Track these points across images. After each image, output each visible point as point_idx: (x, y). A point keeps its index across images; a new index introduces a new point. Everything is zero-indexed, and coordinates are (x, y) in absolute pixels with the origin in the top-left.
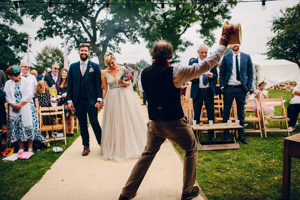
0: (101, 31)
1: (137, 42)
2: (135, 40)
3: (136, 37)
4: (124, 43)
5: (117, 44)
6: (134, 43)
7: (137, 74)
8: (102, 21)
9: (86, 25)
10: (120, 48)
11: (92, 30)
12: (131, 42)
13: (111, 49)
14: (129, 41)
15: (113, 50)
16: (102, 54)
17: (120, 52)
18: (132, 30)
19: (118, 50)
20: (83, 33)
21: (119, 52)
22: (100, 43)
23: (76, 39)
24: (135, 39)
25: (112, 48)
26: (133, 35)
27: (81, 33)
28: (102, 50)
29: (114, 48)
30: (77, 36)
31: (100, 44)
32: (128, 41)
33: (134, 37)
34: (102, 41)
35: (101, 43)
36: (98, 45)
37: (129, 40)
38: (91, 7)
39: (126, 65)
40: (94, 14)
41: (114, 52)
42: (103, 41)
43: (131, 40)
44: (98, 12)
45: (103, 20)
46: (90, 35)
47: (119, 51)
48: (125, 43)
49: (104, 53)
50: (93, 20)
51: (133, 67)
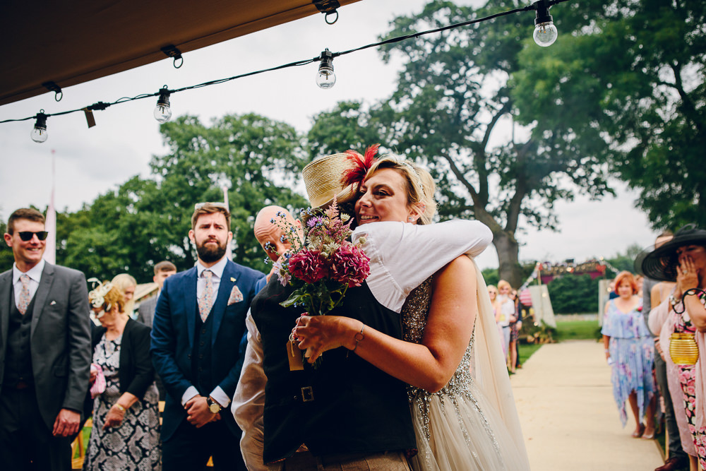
0: (501, 173)
1: (608, 195)
2: (600, 188)
3: (603, 180)
4: (569, 200)
5: (550, 205)
6: (600, 197)
8: (502, 149)
10: (555, 218)
11: (477, 176)
12: (588, 196)
13: (531, 222)
14: (584, 194)
15: (535, 223)
16: (504, 236)
17: (558, 227)
18: (591, 163)
20: (454, 185)
21: (553, 228)
22: (500, 206)
24: (600, 186)
25: (533, 218)
26: (594, 176)
27: (449, 187)
28: (504, 224)
29: (538, 219)
30: (439, 196)
31: (500, 209)
32: (581, 195)
33: (597, 181)
34: (505, 201)
35: (503, 208)
36: (495, 213)
37: (584, 190)
38: (472, 118)
39: (574, 265)
40: (479, 134)
41: (540, 229)
42: (508, 200)
43: (588, 191)
44: (490, 126)
45: (506, 144)
46: (471, 189)
47: (555, 225)
48: (572, 201)
49: (510, 235)
50: (478, 149)
51: (597, 268)
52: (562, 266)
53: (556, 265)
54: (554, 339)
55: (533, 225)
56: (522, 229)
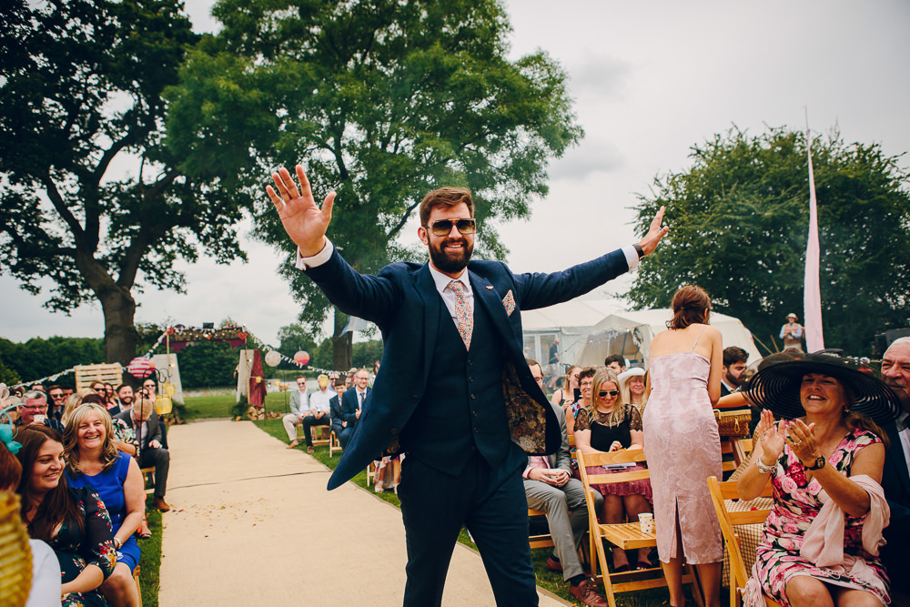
0: (113, 216)
1: (238, 259)
2: (230, 250)
3: (234, 242)
4: (191, 261)
5: (168, 264)
6: (229, 260)
7: (251, 360)
8: (118, 185)
9: (61, 193)
10: (182, 276)
11: (84, 213)
12: (215, 257)
13: (150, 278)
14: (210, 255)
15: (156, 280)
16: (117, 291)
17: (184, 288)
18: (222, 221)
19: (175, 282)
20: (45, 221)
21: (178, 288)
22: (111, 255)
23: (17, 240)
24: (229, 248)
25: (153, 274)
26: (225, 236)
27: (38, 222)
28: (116, 277)
29: (161, 276)
30: (20, 230)
31: (110, 258)
32: (207, 256)
33: (228, 242)
34: (119, 248)
35: (115, 257)
36: (104, 262)
37: (211, 251)
39: (213, 331)
41: (161, 288)
42: (123, 248)
43: (217, 253)
45: (124, 182)
46: (74, 225)
47: (180, 285)
48: (194, 262)
49: (124, 290)
50: (89, 180)
51: (239, 335)
52: (199, 330)
53: (191, 330)
55: (154, 283)
56: (138, 286)
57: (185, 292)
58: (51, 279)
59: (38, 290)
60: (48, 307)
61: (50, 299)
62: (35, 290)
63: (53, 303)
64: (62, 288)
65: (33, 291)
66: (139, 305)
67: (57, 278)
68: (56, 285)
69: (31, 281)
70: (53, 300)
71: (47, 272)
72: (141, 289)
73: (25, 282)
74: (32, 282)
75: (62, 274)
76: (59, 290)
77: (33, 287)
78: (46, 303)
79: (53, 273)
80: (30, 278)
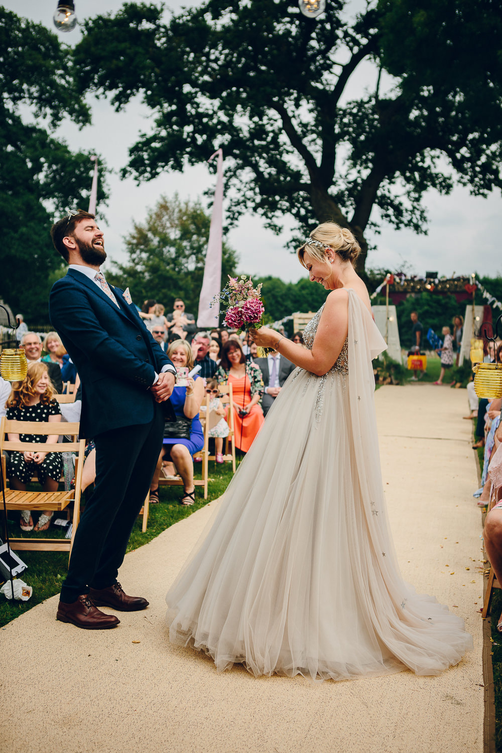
0: (354, 141)
1: (496, 189)
2: (488, 179)
4: (444, 191)
5: (416, 195)
6: (486, 191)
7: (478, 319)
8: (360, 105)
9: (294, 122)
10: (422, 212)
11: (320, 142)
12: (470, 187)
13: (387, 216)
14: (465, 184)
15: (393, 218)
17: (424, 227)
18: (481, 140)
19: (415, 221)
20: (288, 152)
21: (417, 227)
22: (347, 189)
23: (259, 178)
24: (488, 175)
25: (391, 211)
27: (281, 154)
28: (351, 216)
29: (399, 213)
30: (263, 165)
31: (347, 193)
32: (461, 185)
33: (486, 168)
34: (355, 181)
36: (339, 199)
37: (467, 178)
38: (324, 53)
39: (437, 281)
40: (330, 79)
41: (399, 228)
42: (359, 181)
43: (472, 181)
44: (348, 70)
45: (366, 99)
46: (309, 159)
47: (420, 223)
48: (447, 193)
49: (358, 230)
50: (326, 102)
51: (466, 288)
52: (421, 280)
53: (412, 279)
54: (396, 379)
55: (391, 221)
56: (375, 225)
57: (426, 233)
58: (293, 217)
59: (280, 229)
60: (289, 247)
61: (291, 239)
62: (277, 230)
63: (294, 244)
64: (302, 227)
65: (276, 230)
66: (375, 248)
67: (297, 215)
68: (297, 224)
69: (274, 219)
70: (294, 240)
71: (289, 210)
72: (377, 229)
73: (269, 221)
74: (275, 221)
75: (303, 212)
76: (299, 229)
77: (275, 226)
78: (288, 244)
79: (294, 211)
80: (273, 216)
